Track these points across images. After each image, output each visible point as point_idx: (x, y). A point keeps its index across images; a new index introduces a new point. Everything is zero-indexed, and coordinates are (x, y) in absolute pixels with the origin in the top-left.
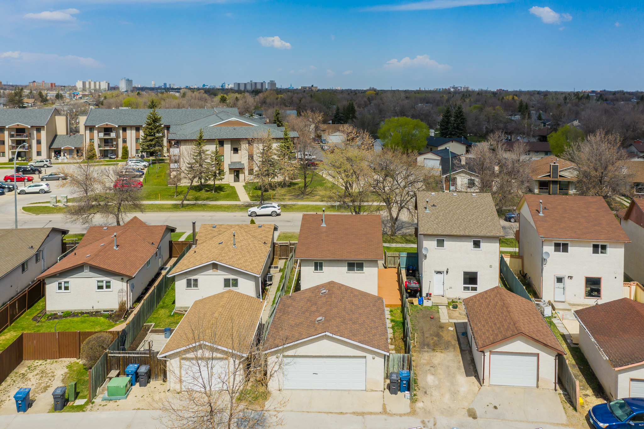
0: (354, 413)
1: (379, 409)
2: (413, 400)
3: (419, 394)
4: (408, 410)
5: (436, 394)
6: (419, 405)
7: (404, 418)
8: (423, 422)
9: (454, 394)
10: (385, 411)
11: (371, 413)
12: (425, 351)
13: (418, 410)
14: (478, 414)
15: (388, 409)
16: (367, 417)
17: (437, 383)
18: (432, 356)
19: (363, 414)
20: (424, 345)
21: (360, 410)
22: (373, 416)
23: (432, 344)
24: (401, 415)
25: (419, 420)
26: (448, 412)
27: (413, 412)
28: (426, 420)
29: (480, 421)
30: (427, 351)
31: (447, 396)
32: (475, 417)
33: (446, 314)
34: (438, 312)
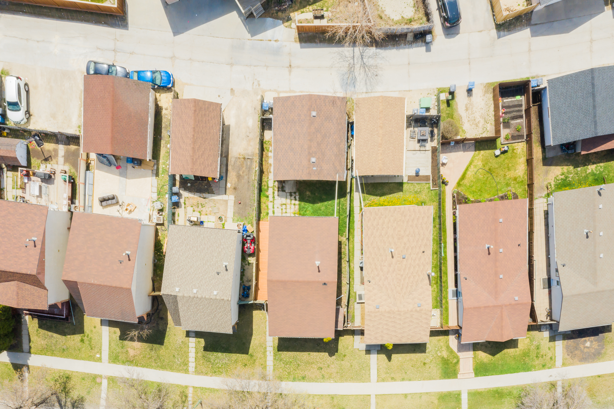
2: (262, 101)
3: (259, 107)
4: (266, 93)
5: (250, 109)
13: (261, 93)
17: (247, 119)
25: (261, 86)
26: (245, 93)
27: (264, 92)
28: (257, 86)
29: (230, 86)
30: (249, 155)
31: (243, 106)
32: (232, 89)
33: (229, 210)
34: (234, 213)
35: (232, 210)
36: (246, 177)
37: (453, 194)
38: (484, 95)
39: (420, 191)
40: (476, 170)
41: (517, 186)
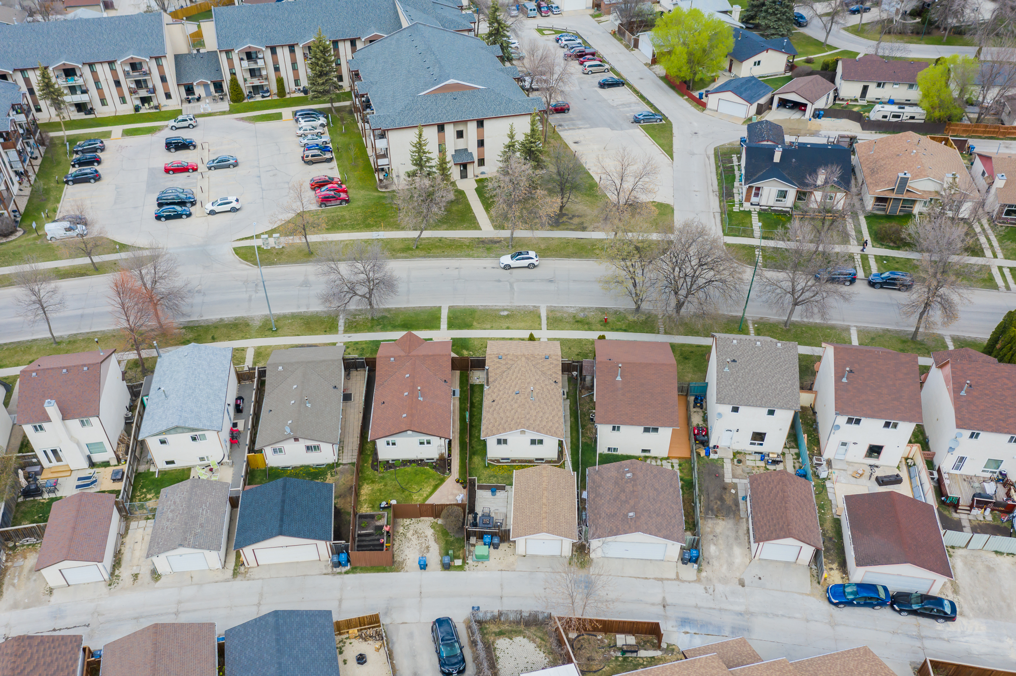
0: (655, 579)
1: (674, 576)
2: (699, 570)
3: (704, 564)
4: (695, 578)
5: (715, 563)
6: (704, 574)
7: (692, 584)
8: (705, 588)
9: (730, 564)
10: (678, 578)
11: (668, 579)
12: (709, 518)
13: (702, 579)
14: (746, 583)
15: (680, 576)
16: (665, 582)
17: (718, 553)
18: (715, 524)
19: (661, 580)
20: (709, 509)
21: (660, 576)
22: (670, 582)
23: (715, 510)
24: (689, 582)
25: (703, 587)
26: (724, 580)
27: (698, 580)
28: (708, 587)
29: (747, 589)
30: (711, 518)
31: (725, 567)
32: (743, 586)
33: (730, 470)
34: (723, 467)
35: (725, 470)
36: (712, 498)
37: (450, 472)
38: (404, 560)
39: (490, 477)
40: (420, 492)
41: (372, 476)
